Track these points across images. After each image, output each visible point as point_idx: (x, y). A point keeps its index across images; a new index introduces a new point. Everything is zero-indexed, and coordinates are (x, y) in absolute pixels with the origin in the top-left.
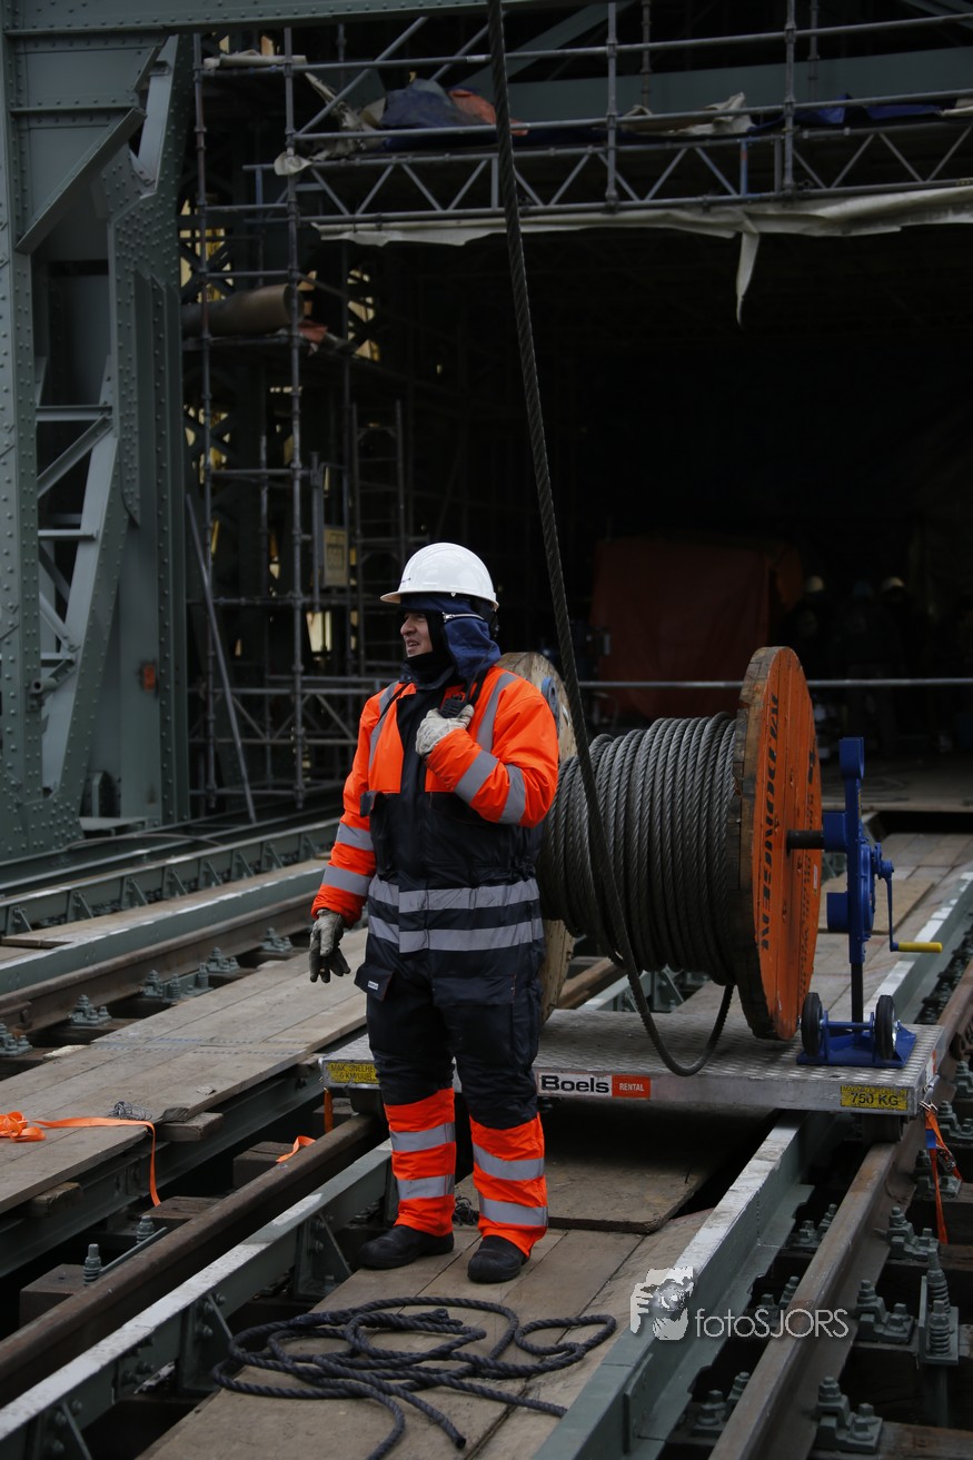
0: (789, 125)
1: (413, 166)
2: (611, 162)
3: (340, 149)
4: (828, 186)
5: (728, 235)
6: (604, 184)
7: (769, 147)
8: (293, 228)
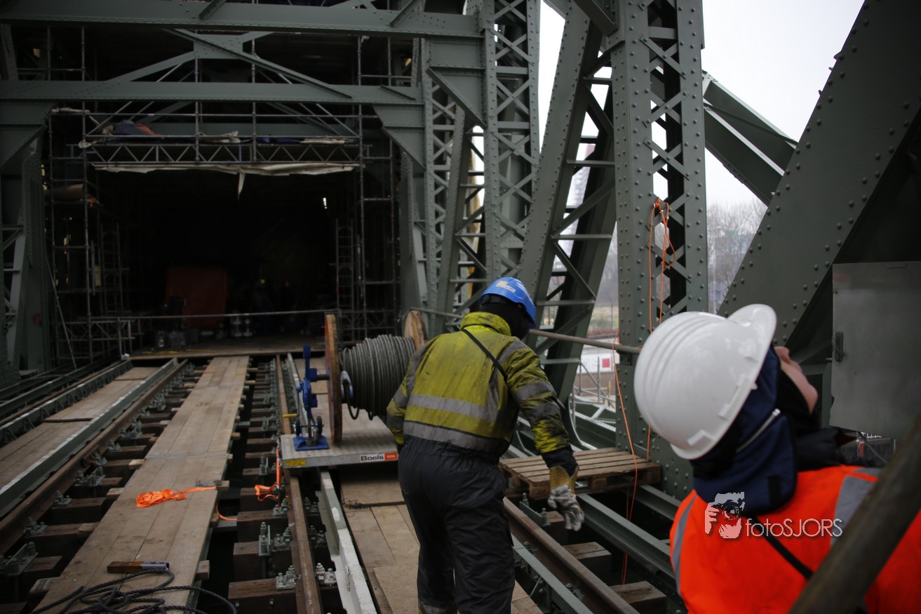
0: (255, 142)
1: (128, 147)
2: (197, 149)
3: (101, 140)
4: (267, 160)
5: (235, 173)
6: (195, 156)
7: (248, 148)
8: (85, 165)
